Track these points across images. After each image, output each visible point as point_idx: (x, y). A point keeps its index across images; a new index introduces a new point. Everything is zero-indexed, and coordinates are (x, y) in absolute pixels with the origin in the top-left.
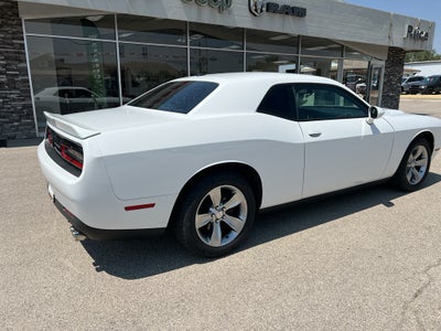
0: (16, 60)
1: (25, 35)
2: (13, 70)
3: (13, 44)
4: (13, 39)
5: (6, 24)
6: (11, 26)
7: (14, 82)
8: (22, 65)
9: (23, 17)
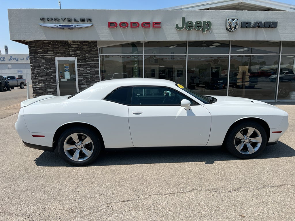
0: (94, 67)
1: (99, 55)
2: (93, 72)
3: (93, 60)
4: (94, 57)
5: (92, 51)
6: (94, 51)
7: (93, 77)
8: (97, 69)
9: (99, 47)
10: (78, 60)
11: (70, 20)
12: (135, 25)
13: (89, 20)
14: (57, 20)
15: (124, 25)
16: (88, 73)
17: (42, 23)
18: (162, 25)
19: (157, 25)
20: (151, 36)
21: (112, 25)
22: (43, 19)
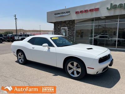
4: (73, 27)
5: (73, 24)
8: (74, 32)
9: (75, 22)
10: (68, 28)
11: (63, 13)
12: (86, 11)
13: (69, 12)
14: (59, 14)
15: (81, 12)
16: (71, 33)
17: (55, 16)
18: (100, 9)
19: (97, 10)
20: (94, 15)
21: (77, 13)
22: (55, 14)
